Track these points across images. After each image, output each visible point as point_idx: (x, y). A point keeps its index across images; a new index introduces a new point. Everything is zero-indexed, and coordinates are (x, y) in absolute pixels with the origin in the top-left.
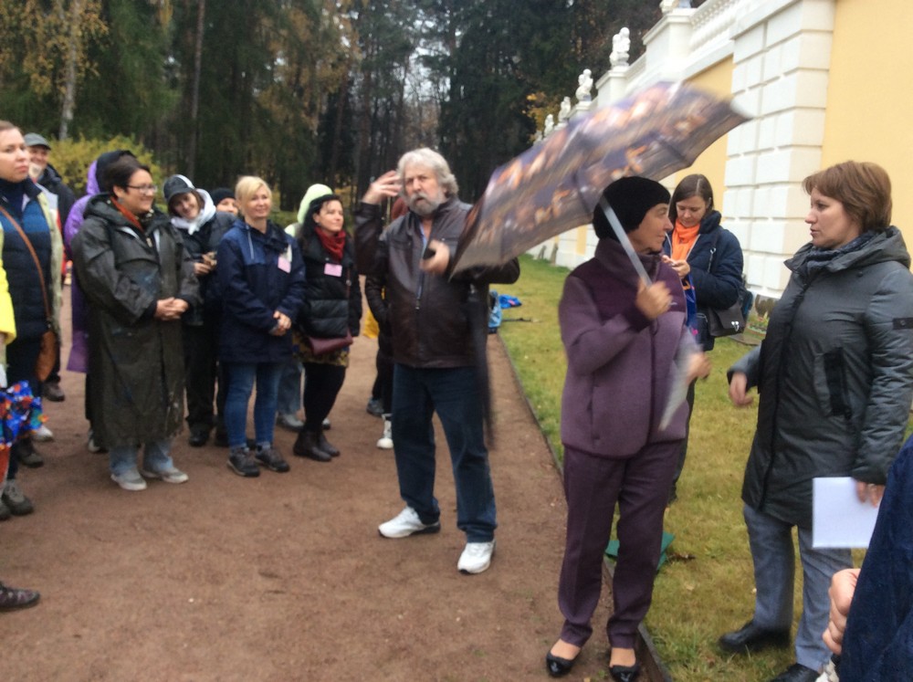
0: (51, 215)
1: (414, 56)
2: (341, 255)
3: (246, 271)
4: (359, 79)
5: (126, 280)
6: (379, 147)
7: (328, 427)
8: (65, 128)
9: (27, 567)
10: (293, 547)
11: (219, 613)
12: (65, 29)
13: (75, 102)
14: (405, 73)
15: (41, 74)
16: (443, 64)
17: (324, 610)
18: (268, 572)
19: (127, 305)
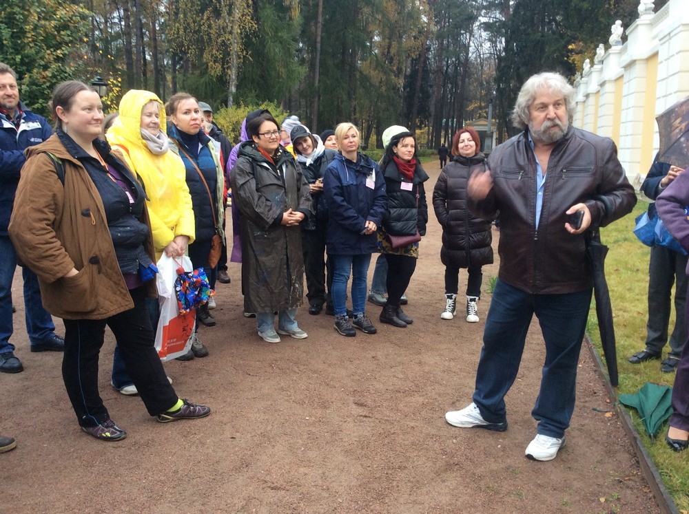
0: (216, 156)
1: (478, 23)
2: (413, 176)
3: (343, 190)
4: (434, 46)
5: (263, 199)
6: (449, 96)
7: (405, 302)
8: (231, 99)
9: (203, 391)
10: (378, 386)
11: (325, 428)
12: (229, 28)
13: (237, 80)
14: (470, 37)
15: (215, 62)
16: (499, 28)
17: (399, 432)
18: (360, 402)
19: (263, 216)
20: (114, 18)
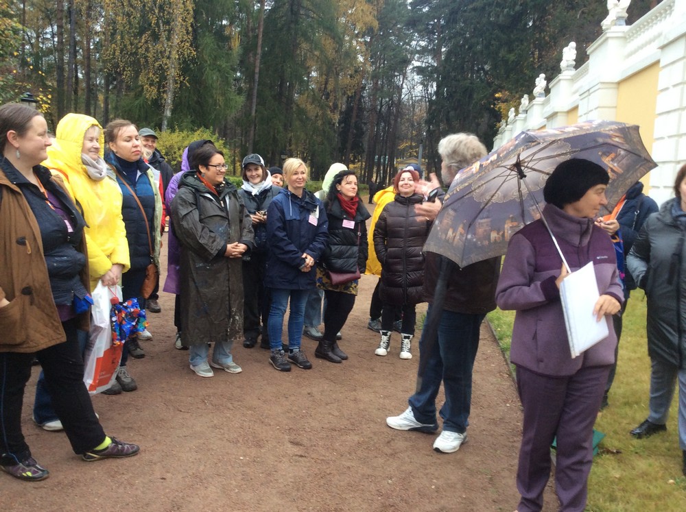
0: (155, 184)
1: (411, 67)
2: (355, 214)
3: (286, 225)
4: (369, 86)
5: (206, 230)
6: (382, 134)
7: (340, 338)
8: (166, 123)
9: (131, 428)
10: (313, 424)
11: (260, 468)
12: (167, 53)
13: (173, 104)
14: (403, 79)
15: (151, 85)
16: (432, 72)
17: (335, 472)
18: (296, 441)
19: (207, 247)
20: (46, 33)
